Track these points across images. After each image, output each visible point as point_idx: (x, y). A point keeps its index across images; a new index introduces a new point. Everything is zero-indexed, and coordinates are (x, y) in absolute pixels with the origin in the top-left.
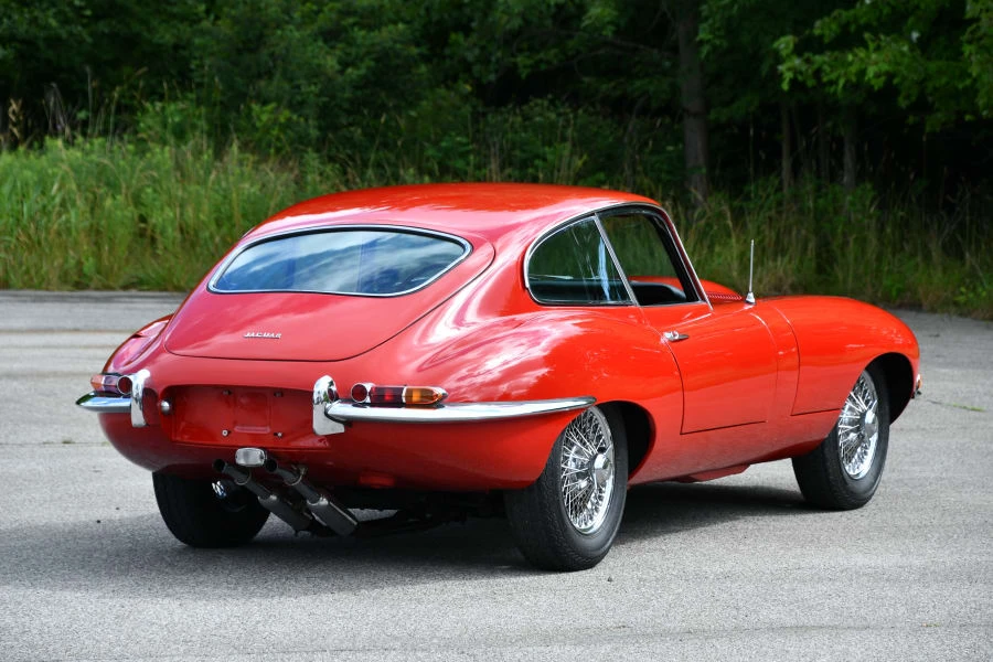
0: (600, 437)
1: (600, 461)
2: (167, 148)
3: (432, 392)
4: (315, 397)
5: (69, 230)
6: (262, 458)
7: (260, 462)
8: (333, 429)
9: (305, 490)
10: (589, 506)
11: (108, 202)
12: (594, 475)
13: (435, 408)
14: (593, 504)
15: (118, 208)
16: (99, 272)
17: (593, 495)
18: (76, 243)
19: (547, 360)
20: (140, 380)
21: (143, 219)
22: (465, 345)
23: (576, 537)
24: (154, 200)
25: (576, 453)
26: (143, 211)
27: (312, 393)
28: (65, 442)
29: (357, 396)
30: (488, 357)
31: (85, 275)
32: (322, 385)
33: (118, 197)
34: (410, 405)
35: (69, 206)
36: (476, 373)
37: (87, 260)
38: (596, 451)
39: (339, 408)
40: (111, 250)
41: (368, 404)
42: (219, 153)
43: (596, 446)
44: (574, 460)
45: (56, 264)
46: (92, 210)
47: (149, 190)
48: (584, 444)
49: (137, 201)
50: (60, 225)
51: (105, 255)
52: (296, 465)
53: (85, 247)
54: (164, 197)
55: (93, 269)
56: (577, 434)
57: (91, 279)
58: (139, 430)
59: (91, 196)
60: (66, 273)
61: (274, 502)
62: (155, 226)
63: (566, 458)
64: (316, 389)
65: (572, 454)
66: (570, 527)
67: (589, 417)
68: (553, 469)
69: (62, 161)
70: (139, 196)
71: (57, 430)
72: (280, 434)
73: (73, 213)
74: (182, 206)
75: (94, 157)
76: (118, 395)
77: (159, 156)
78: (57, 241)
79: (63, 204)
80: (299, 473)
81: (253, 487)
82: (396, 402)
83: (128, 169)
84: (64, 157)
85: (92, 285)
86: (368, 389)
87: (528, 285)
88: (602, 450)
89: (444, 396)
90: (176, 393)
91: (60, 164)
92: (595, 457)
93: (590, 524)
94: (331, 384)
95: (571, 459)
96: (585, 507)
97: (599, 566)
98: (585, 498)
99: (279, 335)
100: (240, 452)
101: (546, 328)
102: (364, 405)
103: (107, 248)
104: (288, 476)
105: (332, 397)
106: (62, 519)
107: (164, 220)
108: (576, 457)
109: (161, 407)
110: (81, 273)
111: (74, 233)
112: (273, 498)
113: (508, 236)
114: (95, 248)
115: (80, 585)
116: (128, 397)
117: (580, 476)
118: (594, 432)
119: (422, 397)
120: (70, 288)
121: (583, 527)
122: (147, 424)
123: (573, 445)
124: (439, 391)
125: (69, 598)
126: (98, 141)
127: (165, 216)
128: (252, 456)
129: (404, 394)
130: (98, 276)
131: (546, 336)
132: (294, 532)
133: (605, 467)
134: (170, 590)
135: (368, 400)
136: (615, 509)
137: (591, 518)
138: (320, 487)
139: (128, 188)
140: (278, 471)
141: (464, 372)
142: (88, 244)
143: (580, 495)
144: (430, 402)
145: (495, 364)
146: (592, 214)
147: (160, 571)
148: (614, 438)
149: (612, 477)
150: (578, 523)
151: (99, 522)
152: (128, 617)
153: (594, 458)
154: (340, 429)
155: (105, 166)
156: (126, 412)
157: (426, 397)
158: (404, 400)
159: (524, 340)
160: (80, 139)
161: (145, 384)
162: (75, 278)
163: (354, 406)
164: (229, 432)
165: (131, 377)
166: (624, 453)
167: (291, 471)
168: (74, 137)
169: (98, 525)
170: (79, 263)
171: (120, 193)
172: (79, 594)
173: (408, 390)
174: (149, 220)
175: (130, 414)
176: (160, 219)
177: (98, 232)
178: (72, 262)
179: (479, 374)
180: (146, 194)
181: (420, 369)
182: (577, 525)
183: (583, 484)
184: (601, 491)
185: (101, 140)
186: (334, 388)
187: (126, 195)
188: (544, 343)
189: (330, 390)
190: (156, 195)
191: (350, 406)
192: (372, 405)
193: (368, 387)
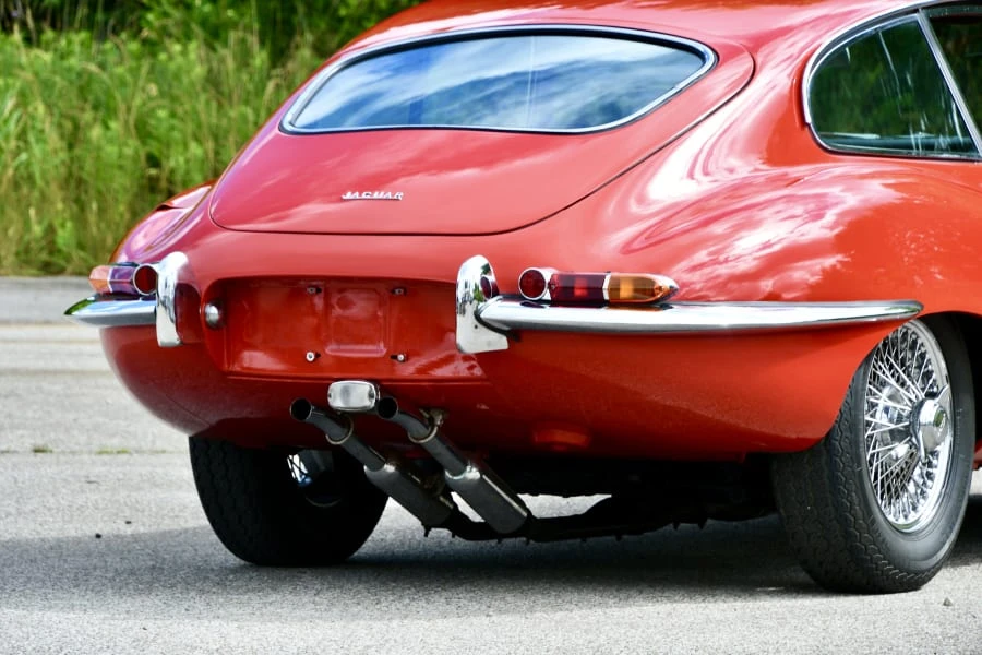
0: (928, 375)
1: (929, 412)
2: (193, 46)
3: (652, 282)
4: (460, 293)
5: (30, 179)
6: (371, 396)
7: (370, 403)
8: (489, 344)
9: (442, 452)
10: (911, 487)
11: (96, 132)
12: (920, 435)
13: (658, 309)
14: (917, 485)
15: (111, 143)
16: (81, 246)
17: (917, 471)
18: (44, 198)
19: (840, 243)
20: (170, 271)
21: (154, 161)
22: (706, 212)
23: (889, 535)
24: (172, 128)
25: (891, 398)
26: (154, 147)
27: (453, 286)
28: (37, 451)
29: (528, 288)
30: (743, 233)
31: (59, 251)
32: (471, 273)
33: (113, 125)
34: (616, 303)
35: (31, 138)
36: (722, 258)
37: (63, 226)
38: (922, 395)
39: (497, 309)
40: (102, 211)
41: (546, 302)
42: (279, 56)
43: (923, 389)
44: (886, 410)
45: (11, 232)
46: (71, 147)
47: (162, 113)
48: (903, 385)
49: (142, 131)
50: (17, 169)
51: (92, 218)
52: (428, 411)
53: (60, 206)
54: (190, 127)
55: (73, 242)
56: (891, 367)
57: (68, 259)
58: (169, 351)
59: (68, 125)
60: (27, 250)
61: (392, 474)
62: (172, 172)
63: (873, 406)
64: (461, 280)
65: (883, 399)
66: (881, 518)
67: (910, 340)
68: (851, 422)
69: (21, 67)
70: (145, 124)
71: (22, 436)
72: (401, 357)
73: (37, 150)
74: (216, 138)
75: (73, 61)
76: (134, 297)
77: (179, 60)
78: (13, 195)
79: (22, 135)
80: (431, 422)
81: (357, 449)
82: (593, 299)
83: (129, 78)
84: (24, 59)
85: (70, 269)
86: (547, 279)
87: (809, 119)
88: (931, 395)
89: (672, 291)
90: (229, 291)
91: (17, 71)
92: (921, 404)
93: (912, 517)
94: (486, 270)
95: (880, 408)
96: (904, 488)
97: (926, 588)
98: (904, 475)
99: (400, 195)
100: (336, 388)
101: (835, 190)
102: (539, 304)
103: (94, 206)
104: (414, 427)
105: (488, 291)
106: (38, 533)
107: (187, 161)
108: (890, 403)
109: (205, 314)
110: (53, 249)
111: (39, 182)
112: (390, 468)
113: (773, 44)
114: (75, 208)
115: (73, 605)
116: (152, 298)
117: (896, 436)
118: (919, 367)
119: (636, 290)
120: (34, 271)
121: (902, 521)
122: (182, 342)
123: (884, 384)
124: (664, 282)
125: (55, 618)
126: (79, 37)
127: (189, 155)
128: (353, 395)
129: (606, 285)
130: (82, 254)
131: (837, 204)
132: (422, 530)
133: (937, 423)
134: (221, 612)
135: (547, 295)
136: (954, 495)
137: (914, 508)
138: (467, 450)
139: (129, 110)
140: (398, 417)
141: (702, 256)
142: (64, 200)
143: (895, 468)
144: (649, 298)
145: (749, 247)
146: (915, 11)
147: (202, 591)
148: (952, 378)
149: (949, 439)
150: (893, 514)
151: (98, 536)
152: (154, 640)
153: (917, 408)
154: (500, 343)
155: (91, 74)
156: (148, 324)
157: (644, 291)
158: (606, 297)
159: (799, 210)
160: (49, 34)
161: (179, 278)
162: (44, 256)
163: (527, 304)
164: (317, 356)
165: (155, 267)
166: (969, 404)
167: (420, 418)
168: (40, 31)
169: (98, 541)
170: (50, 231)
171: (117, 118)
172: (71, 615)
173: (612, 278)
174: (164, 162)
175: (153, 327)
176: (181, 160)
177: (80, 182)
178: (37, 230)
179: (726, 261)
180: (159, 120)
181: (627, 249)
182: (891, 518)
183: (901, 450)
184: (930, 464)
185: (84, 35)
186: (491, 278)
187: (126, 122)
188: (830, 216)
189: (485, 282)
190: (175, 122)
191: (518, 304)
192: (554, 303)
193: (547, 274)
